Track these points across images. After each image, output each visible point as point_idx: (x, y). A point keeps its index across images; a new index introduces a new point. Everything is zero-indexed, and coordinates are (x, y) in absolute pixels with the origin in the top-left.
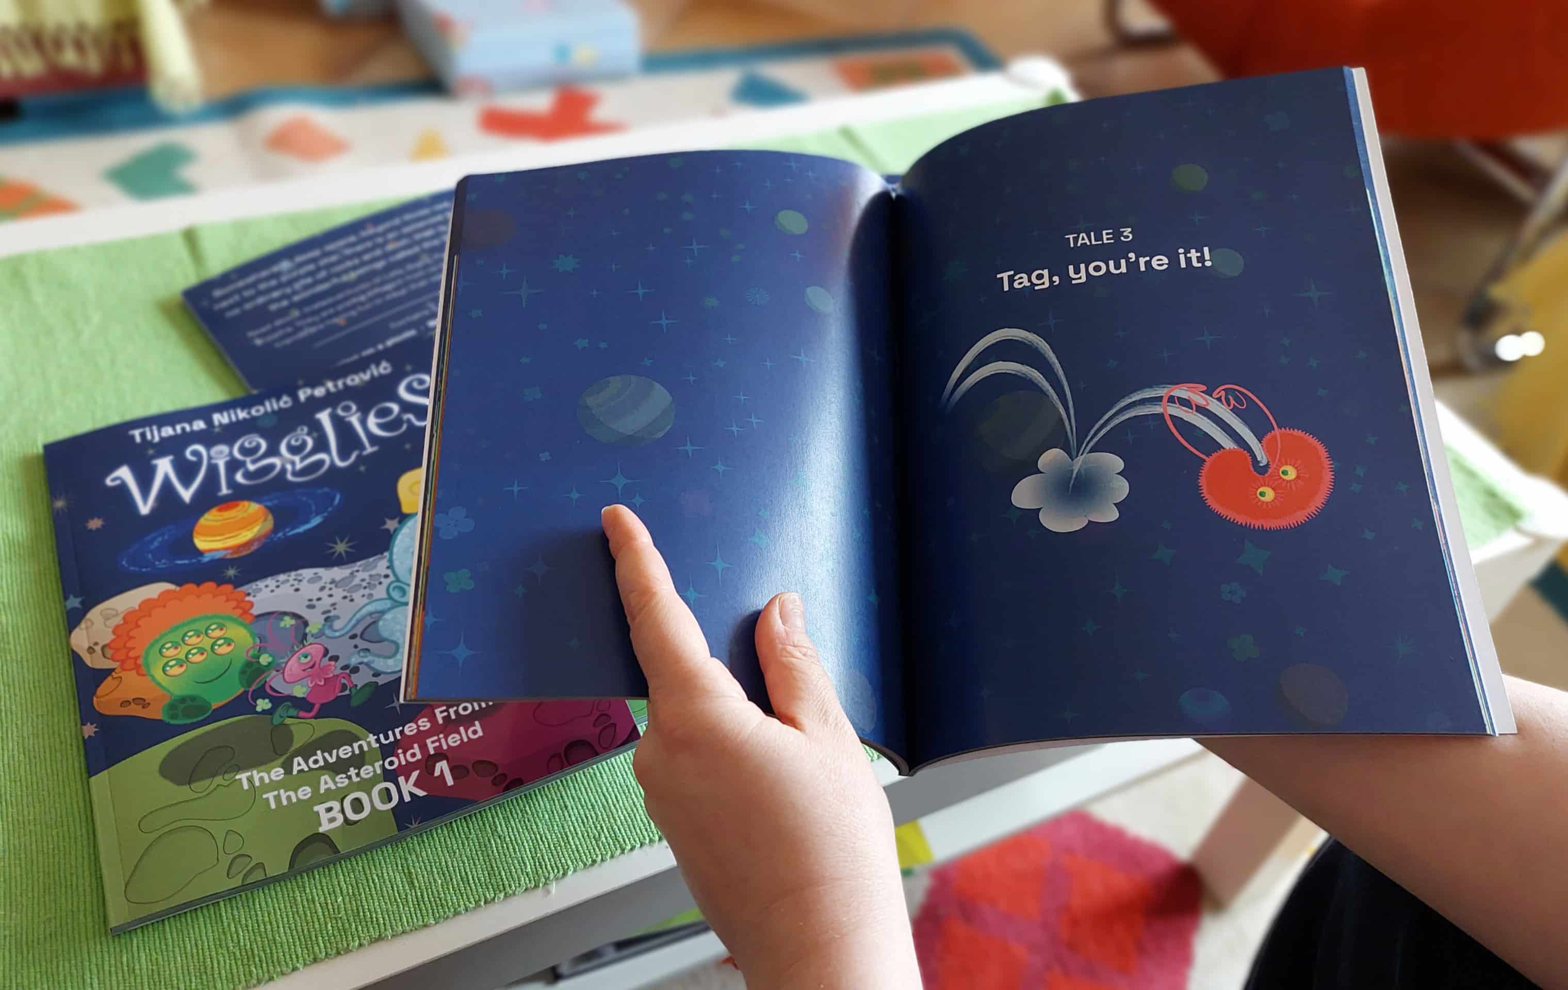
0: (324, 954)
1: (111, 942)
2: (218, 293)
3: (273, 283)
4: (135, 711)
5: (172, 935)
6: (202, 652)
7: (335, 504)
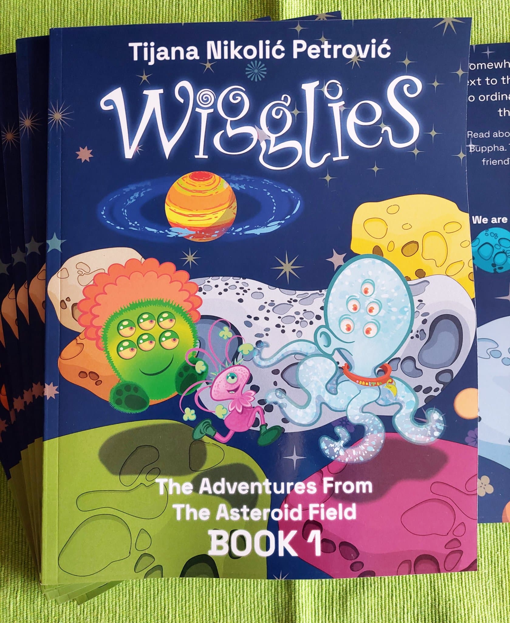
4: (88, 384)
6: (151, 339)
7: (294, 212)
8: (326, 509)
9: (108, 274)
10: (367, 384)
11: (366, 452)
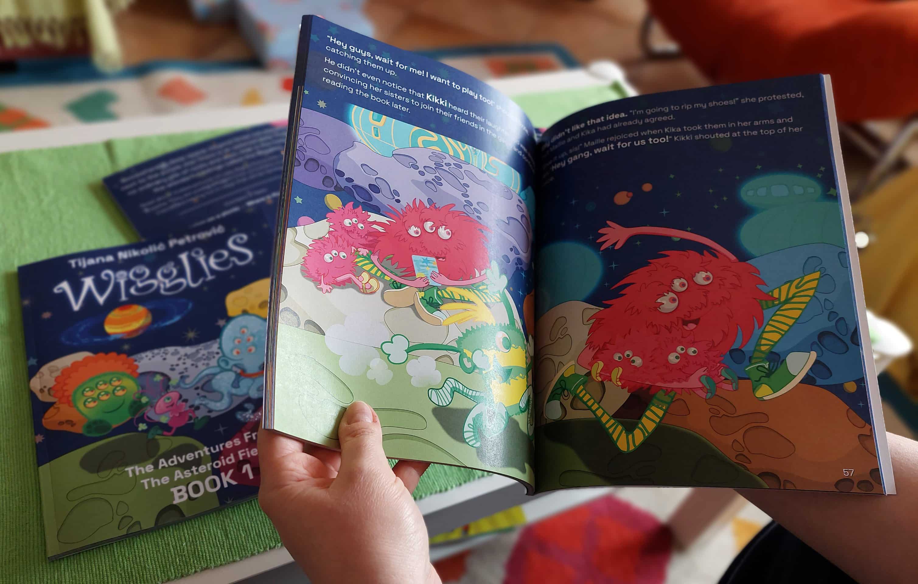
0: (174, 576)
1: (48, 565)
2: (124, 180)
3: (156, 175)
4: (66, 428)
5: (84, 562)
6: (107, 394)
7: (189, 309)
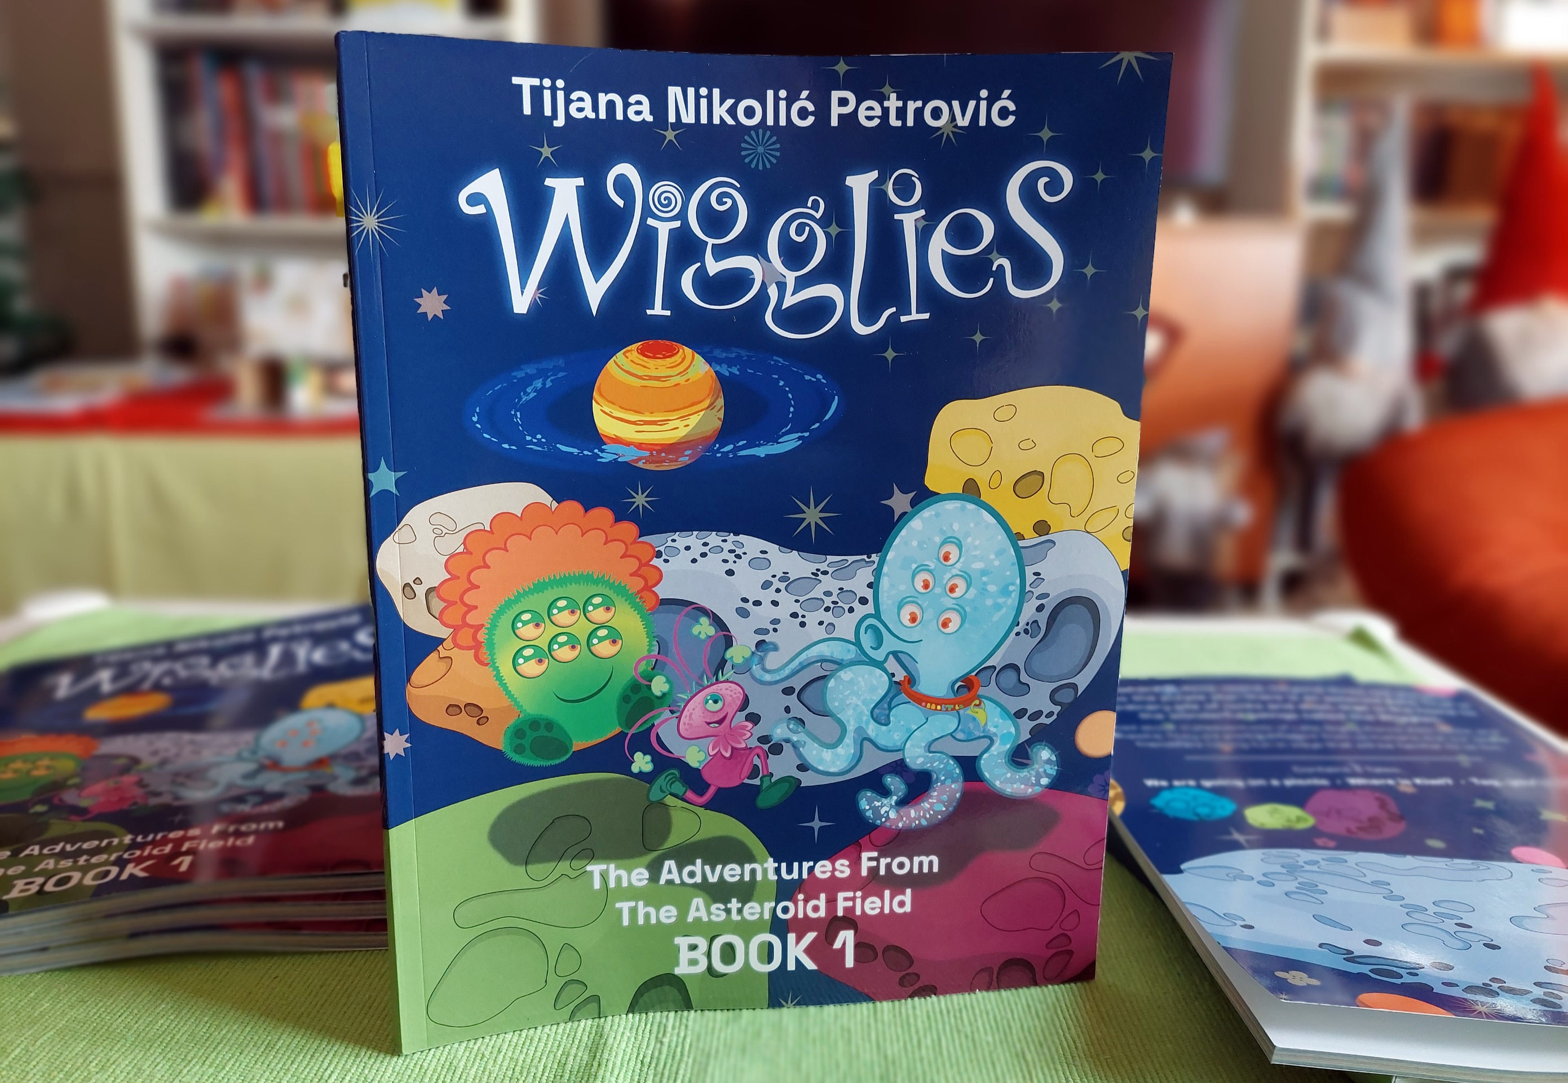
6: (573, 643)
7: (827, 418)
8: (864, 899)
9: (491, 532)
10: (939, 707)
11: (932, 812)
